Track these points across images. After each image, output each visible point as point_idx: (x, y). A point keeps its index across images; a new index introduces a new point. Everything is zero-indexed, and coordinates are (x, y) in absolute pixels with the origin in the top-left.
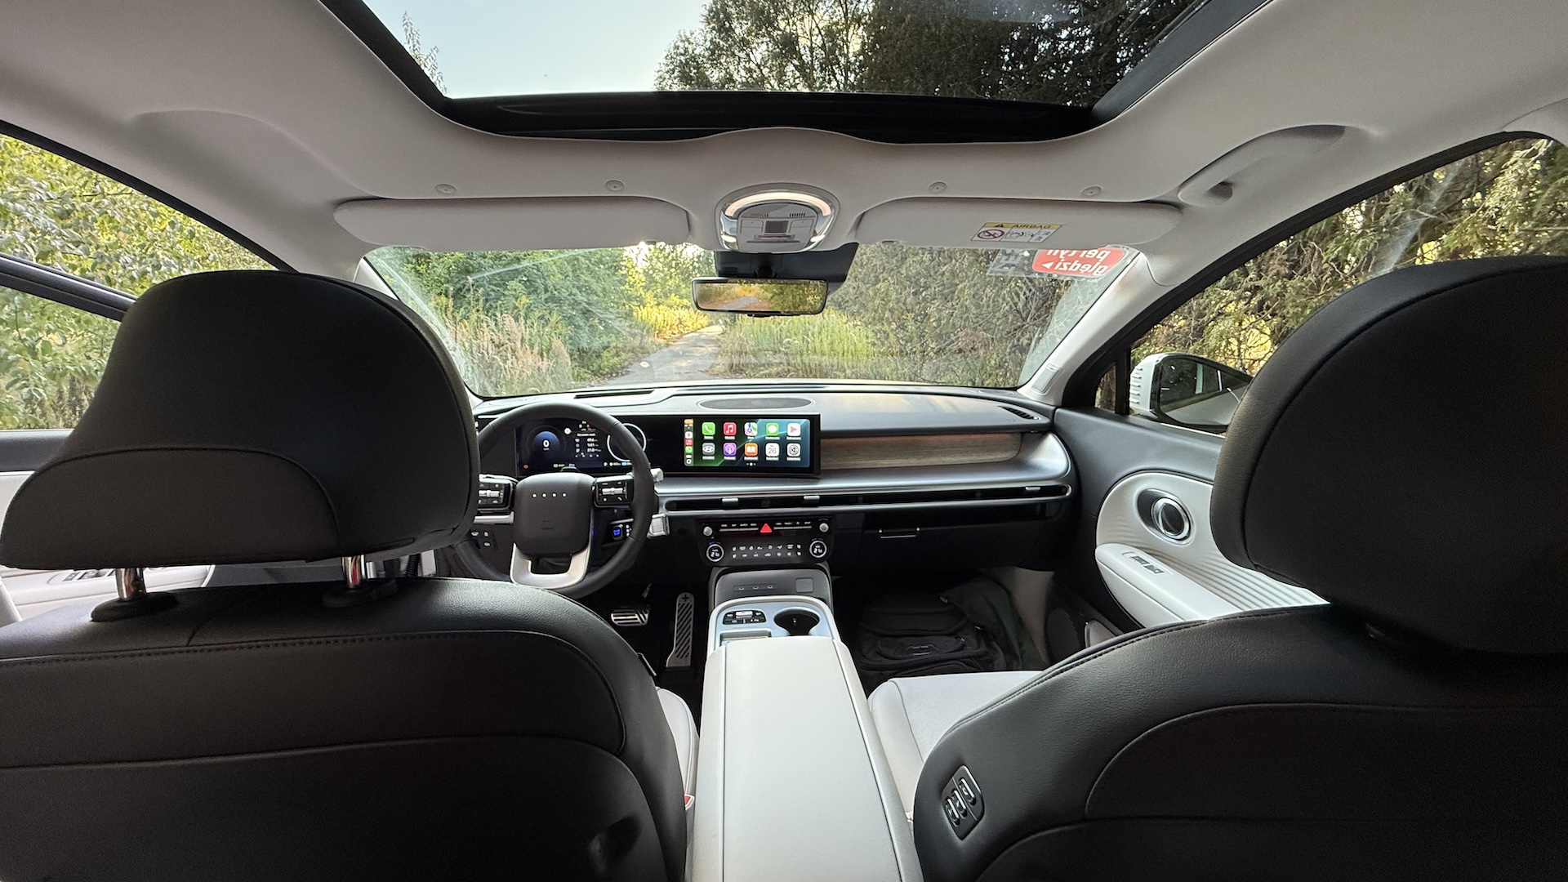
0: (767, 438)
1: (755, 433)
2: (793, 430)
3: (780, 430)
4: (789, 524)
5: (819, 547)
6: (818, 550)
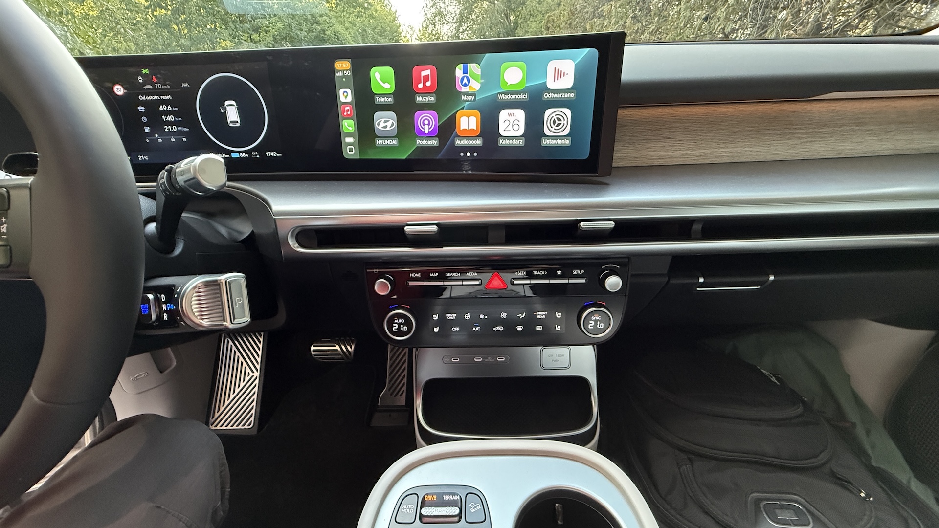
0: (500, 97)
1: (475, 85)
2: (558, 74)
3: (529, 75)
4: (541, 273)
5: (598, 318)
6: (596, 324)
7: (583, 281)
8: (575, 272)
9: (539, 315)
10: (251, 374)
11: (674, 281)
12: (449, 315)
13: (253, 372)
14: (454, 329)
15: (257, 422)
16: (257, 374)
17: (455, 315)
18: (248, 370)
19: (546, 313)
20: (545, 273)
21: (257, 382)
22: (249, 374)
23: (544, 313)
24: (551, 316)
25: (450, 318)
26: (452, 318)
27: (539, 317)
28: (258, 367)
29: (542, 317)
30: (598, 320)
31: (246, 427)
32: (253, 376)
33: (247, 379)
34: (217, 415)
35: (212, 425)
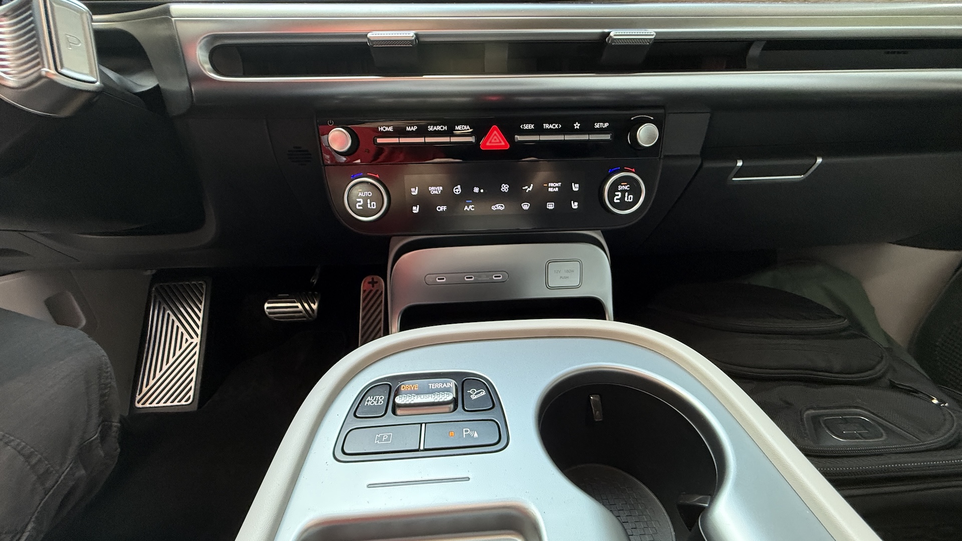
4: (554, 126)
5: (626, 188)
6: (623, 196)
7: (607, 137)
8: (597, 126)
9: (551, 187)
10: (190, 340)
11: (708, 165)
12: (433, 188)
13: (192, 338)
14: (439, 209)
15: (197, 396)
16: (197, 340)
17: (441, 188)
18: (186, 336)
19: (560, 184)
20: (558, 126)
21: (197, 349)
22: (187, 340)
23: (557, 185)
24: (565, 189)
25: (434, 192)
26: (437, 192)
27: (550, 190)
28: (199, 332)
29: (554, 189)
30: (626, 191)
31: (183, 403)
32: (192, 343)
33: (184, 346)
34: (145, 390)
35: (138, 402)
